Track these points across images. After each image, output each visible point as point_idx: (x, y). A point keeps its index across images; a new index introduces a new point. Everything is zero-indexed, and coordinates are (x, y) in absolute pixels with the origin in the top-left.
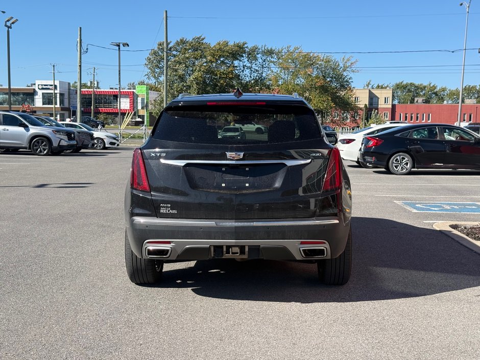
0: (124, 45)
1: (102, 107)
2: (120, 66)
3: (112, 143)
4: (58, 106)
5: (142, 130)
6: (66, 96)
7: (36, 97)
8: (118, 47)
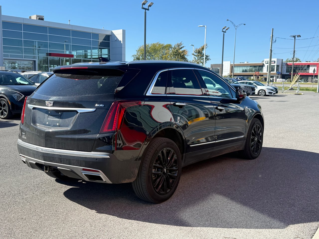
0: (298, 36)
1: (300, 72)
2: (294, 48)
3: (269, 93)
4: (275, 72)
5: (296, 85)
6: (280, 67)
7: (264, 68)
8: (294, 38)
